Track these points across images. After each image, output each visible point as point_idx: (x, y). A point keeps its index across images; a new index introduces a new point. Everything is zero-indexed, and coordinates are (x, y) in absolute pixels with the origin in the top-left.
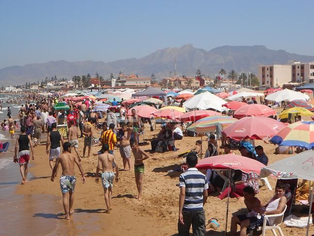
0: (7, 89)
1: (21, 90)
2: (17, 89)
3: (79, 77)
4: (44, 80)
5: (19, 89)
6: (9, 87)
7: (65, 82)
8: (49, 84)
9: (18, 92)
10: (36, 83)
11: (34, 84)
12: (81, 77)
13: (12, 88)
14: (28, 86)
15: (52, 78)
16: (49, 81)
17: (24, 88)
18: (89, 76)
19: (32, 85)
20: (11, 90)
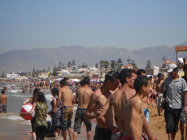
0: (9, 76)
1: (27, 78)
2: (21, 77)
3: (106, 62)
4: (57, 66)
5: (24, 78)
6: (11, 73)
7: (85, 69)
8: (64, 71)
9: (23, 81)
10: (47, 69)
11: (44, 71)
12: (110, 62)
13: (14, 76)
14: (36, 73)
15: (69, 63)
16: (64, 68)
17: (30, 75)
18: (120, 61)
19: (41, 72)
20: (13, 77)
